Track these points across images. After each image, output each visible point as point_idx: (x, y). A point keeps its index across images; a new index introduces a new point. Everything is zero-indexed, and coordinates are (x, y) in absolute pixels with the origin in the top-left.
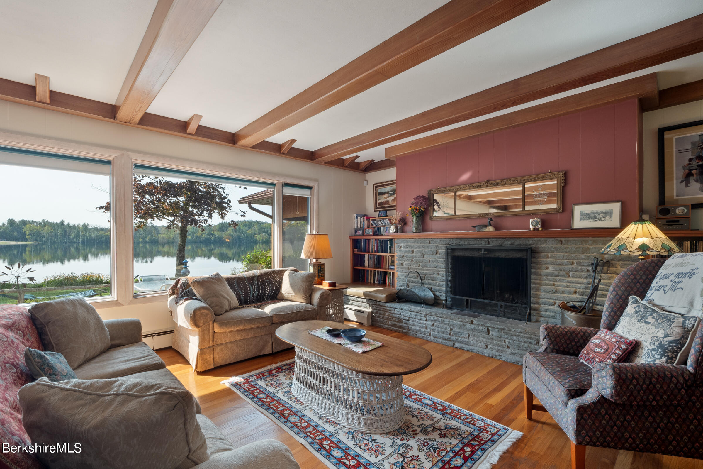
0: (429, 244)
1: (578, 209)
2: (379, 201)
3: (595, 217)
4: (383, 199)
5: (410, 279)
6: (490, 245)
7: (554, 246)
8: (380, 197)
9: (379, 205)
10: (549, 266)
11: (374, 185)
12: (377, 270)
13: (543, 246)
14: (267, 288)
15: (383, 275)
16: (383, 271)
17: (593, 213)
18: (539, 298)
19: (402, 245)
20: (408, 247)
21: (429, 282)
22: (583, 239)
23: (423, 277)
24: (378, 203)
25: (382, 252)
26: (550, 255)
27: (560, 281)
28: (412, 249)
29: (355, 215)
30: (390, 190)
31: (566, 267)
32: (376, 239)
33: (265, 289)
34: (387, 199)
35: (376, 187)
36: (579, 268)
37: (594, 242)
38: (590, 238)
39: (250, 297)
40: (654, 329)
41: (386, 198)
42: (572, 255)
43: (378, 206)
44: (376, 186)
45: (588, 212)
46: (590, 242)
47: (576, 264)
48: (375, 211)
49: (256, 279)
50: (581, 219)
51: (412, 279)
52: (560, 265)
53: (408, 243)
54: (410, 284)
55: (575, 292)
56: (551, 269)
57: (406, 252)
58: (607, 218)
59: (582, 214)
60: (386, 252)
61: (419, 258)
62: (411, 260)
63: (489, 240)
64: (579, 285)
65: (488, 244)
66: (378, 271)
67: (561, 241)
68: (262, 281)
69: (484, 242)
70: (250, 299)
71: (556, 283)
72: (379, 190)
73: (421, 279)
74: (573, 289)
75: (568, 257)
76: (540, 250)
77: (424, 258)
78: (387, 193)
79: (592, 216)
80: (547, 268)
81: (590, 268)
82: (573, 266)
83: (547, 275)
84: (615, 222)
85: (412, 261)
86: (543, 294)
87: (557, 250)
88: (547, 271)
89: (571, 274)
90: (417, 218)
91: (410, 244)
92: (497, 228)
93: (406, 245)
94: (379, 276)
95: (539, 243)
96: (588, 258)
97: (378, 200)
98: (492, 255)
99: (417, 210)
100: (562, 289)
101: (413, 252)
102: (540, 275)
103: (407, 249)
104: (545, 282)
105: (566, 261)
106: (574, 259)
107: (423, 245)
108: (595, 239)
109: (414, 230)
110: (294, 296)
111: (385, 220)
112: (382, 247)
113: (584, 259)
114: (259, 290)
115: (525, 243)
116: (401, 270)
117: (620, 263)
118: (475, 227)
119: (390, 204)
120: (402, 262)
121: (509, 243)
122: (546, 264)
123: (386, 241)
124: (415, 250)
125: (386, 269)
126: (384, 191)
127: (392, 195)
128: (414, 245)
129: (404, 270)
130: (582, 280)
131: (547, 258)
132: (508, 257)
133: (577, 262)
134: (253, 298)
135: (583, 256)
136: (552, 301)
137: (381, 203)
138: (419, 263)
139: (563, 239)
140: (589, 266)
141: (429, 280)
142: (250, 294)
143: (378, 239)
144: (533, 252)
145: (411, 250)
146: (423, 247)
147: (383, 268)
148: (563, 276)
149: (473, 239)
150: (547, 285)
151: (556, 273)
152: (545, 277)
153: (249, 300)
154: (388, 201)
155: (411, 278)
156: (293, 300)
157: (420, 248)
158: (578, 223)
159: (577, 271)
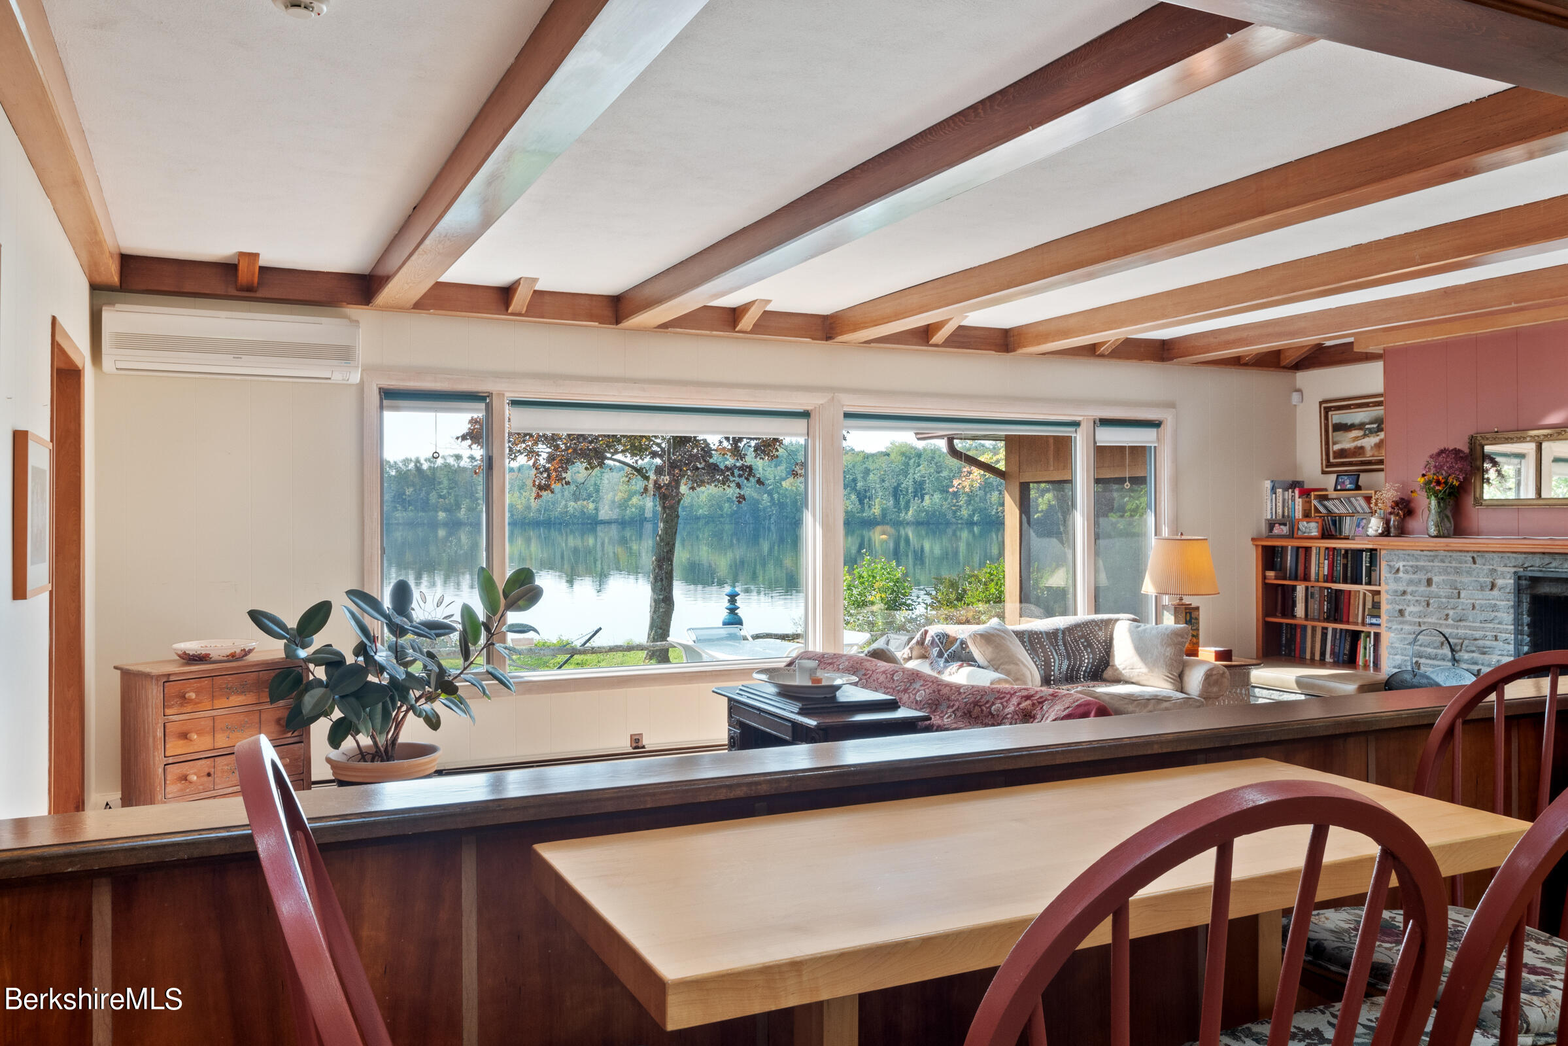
0: (1474, 566)
2: (1337, 447)
4: (1346, 441)
5: (1422, 649)
8: (1339, 435)
9: (1335, 458)
11: (1321, 403)
12: (1331, 626)
14: (1084, 656)
15: (1349, 639)
16: (1347, 631)
19: (1401, 564)
20: (1416, 570)
21: (1473, 658)
23: (1456, 644)
24: (1334, 452)
25: (1345, 582)
28: (1429, 575)
29: (1268, 484)
30: (1367, 420)
32: (1327, 548)
33: (1080, 659)
34: (1359, 443)
35: (1327, 410)
39: (1053, 671)
41: (1356, 439)
43: (1332, 460)
44: (1327, 407)
48: (1324, 472)
49: (1060, 635)
51: (1429, 650)
53: (1417, 560)
54: (1422, 661)
57: (1410, 582)
60: (1357, 580)
61: (1445, 597)
62: (1424, 604)
66: (1334, 630)
68: (1071, 640)
70: (1054, 675)
72: (1336, 417)
73: (1452, 650)
77: (1459, 597)
78: (1361, 426)
85: (1428, 605)
90: (1439, 503)
91: (1422, 563)
93: (1412, 567)
94: (1337, 642)
97: (1334, 443)
99: (1438, 483)
101: (1429, 582)
103: (1414, 576)
107: (1456, 568)
109: (1433, 531)
110: (1145, 674)
111: (1353, 500)
112: (1345, 566)
114: (1069, 659)
116: (1399, 627)
119: (1369, 455)
120: (1401, 607)
123: (1358, 553)
124: (1435, 579)
125: (1356, 624)
126: (1349, 422)
127: (1372, 432)
128: (1432, 567)
129: (1407, 628)
134: (1060, 673)
137: (1342, 453)
138: (1446, 612)
141: (1473, 652)
142: (1054, 666)
143: (1334, 549)
145: (1424, 577)
146: (1458, 572)
147: (1348, 622)
153: (1052, 678)
154: (1362, 448)
155: (1425, 646)
156: (1142, 683)
157: (1449, 574)
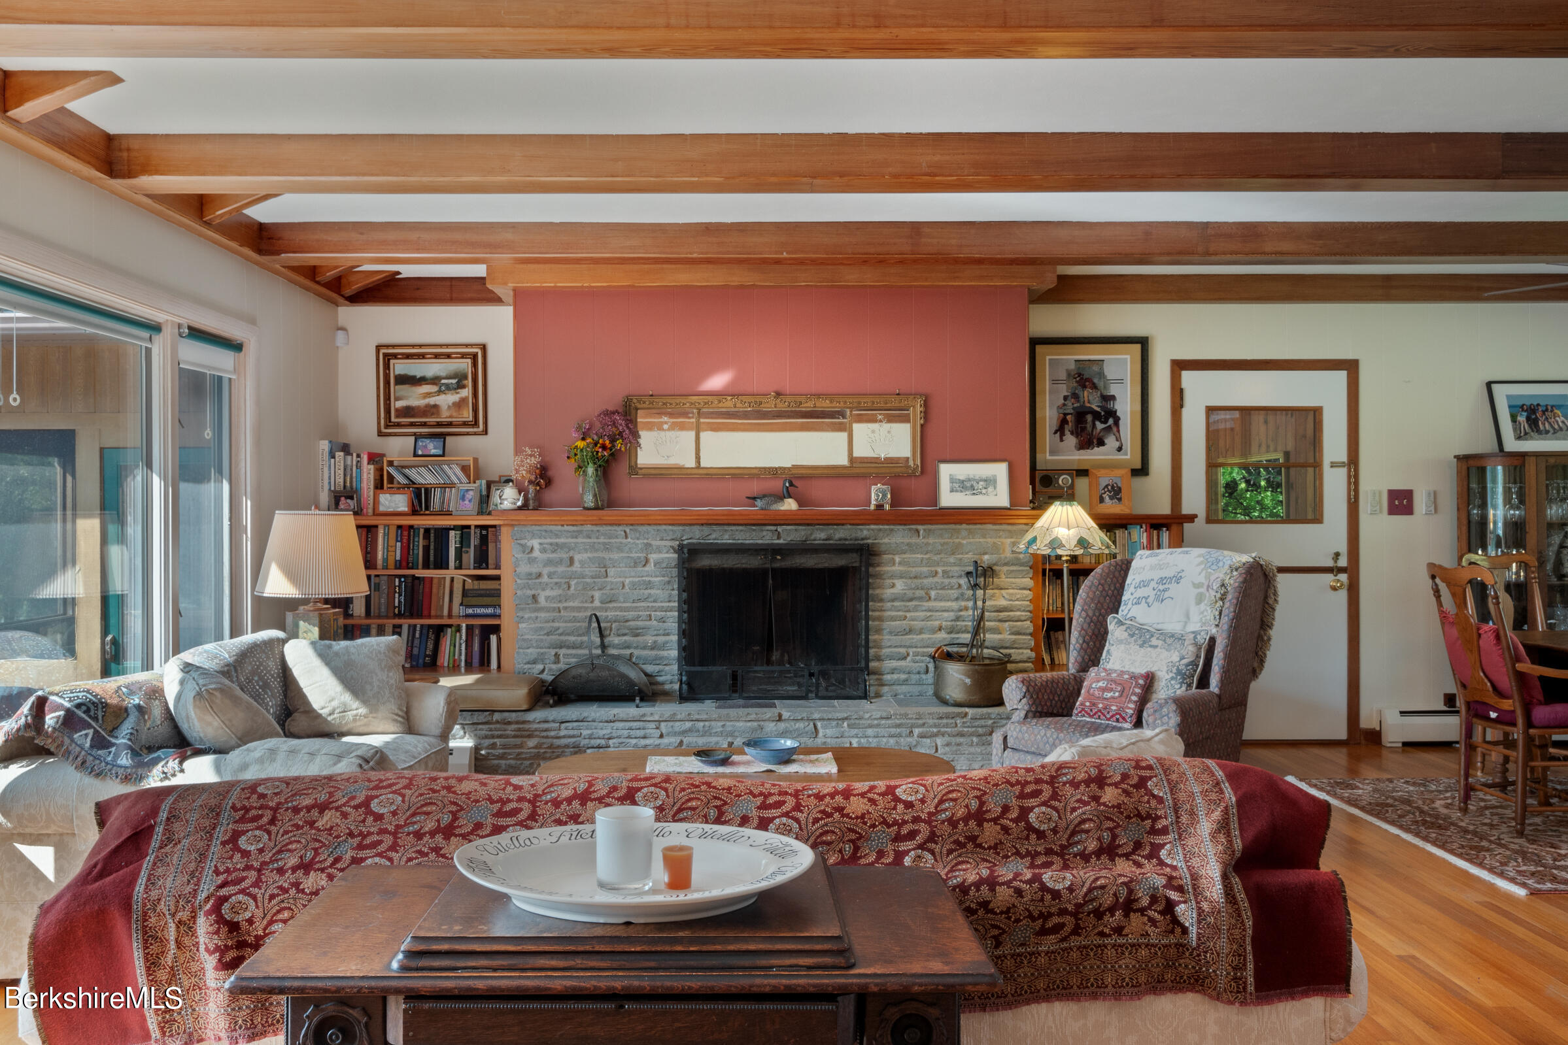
0: (624, 541)
1: (947, 471)
2: (400, 404)
3: (972, 488)
4: (414, 397)
5: (563, 638)
6: (781, 541)
7: (906, 540)
8: (403, 390)
9: (397, 416)
10: (895, 581)
11: (378, 348)
12: (419, 622)
13: (886, 540)
15: (432, 636)
16: (430, 626)
17: (969, 480)
18: (880, 647)
19: (535, 543)
20: (556, 547)
21: (625, 641)
22: (953, 526)
23: (605, 628)
24: (397, 410)
25: (426, 566)
26: (897, 559)
27: (916, 609)
28: (571, 553)
29: (324, 445)
30: (443, 374)
31: (926, 581)
32: (399, 527)
34: (432, 401)
35: (388, 358)
36: (947, 581)
37: (970, 532)
38: (964, 526)
40: (1165, 654)
41: (428, 395)
42: (936, 558)
43: (393, 419)
44: (386, 355)
45: (962, 478)
46: (964, 533)
47: (940, 574)
48: (380, 434)
50: (952, 491)
51: (572, 639)
52: (915, 577)
53: (557, 536)
54: (562, 652)
55: (940, 629)
56: (900, 586)
57: (549, 562)
58: (990, 489)
59: (952, 480)
60: (442, 564)
61: (592, 577)
62: (566, 586)
63: (780, 529)
64: (946, 614)
65: (779, 538)
66: (422, 626)
67: (918, 531)
69: (770, 534)
71: (908, 615)
72: (400, 367)
73: (602, 636)
74: (937, 623)
75: (930, 563)
76: (883, 548)
77: (607, 576)
78: (435, 380)
79: (968, 485)
80: (893, 586)
81: (963, 581)
82: (936, 579)
83: (893, 600)
84: (999, 497)
85: (569, 587)
86: (886, 639)
87: (912, 548)
88: (892, 591)
89: (933, 593)
90: (597, 470)
91: (562, 540)
92: (801, 503)
93: (551, 544)
94: (417, 642)
95: (881, 534)
96: (960, 563)
97: (397, 399)
98: (780, 563)
99: (604, 447)
100: (917, 624)
101: (572, 560)
102: (881, 600)
103: (554, 555)
104: (889, 613)
105: (925, 569)
106: (938, 565)
107: (604, 544)
108: (971, 527)
109: (589, 500)
111: (445, 467)
112: (426, 549)
113: (955, 564)
115: (854, 535)
116: (533, 615)
117: (1005, 568)
118: (754, 498)
119: (444, 416)
120: (533, 592)
121: (823, 535)
122: (892, 577)
123: (443, 533)
124: (577, 557)
125: (441, 617)
126: (419, 375)
127: (448, 388)
128: (576, 543)
129: (543, 615)
130: (949, 604)
131: (894, 564)
132: (820, 566)
133: (944, 572)
135: (952, 560)
136: (903, 650)
137: (408, 411)
138: (590, 593)
139: (920, 527)
140: (960, 576)
141: (624, 635)
143: (411, 527)
144: (868, 553)
145: (565, 556)
146: (607, 548)
147: (429, 617)
148: (920, 599)
149: (740, 528)
150: (893, 619)
151: (910, 593)
152: (889, 604)
154: (436, 406)
155: (568, 634)
157: (596, 551)
158: (948, 499)
159: (943, 588)
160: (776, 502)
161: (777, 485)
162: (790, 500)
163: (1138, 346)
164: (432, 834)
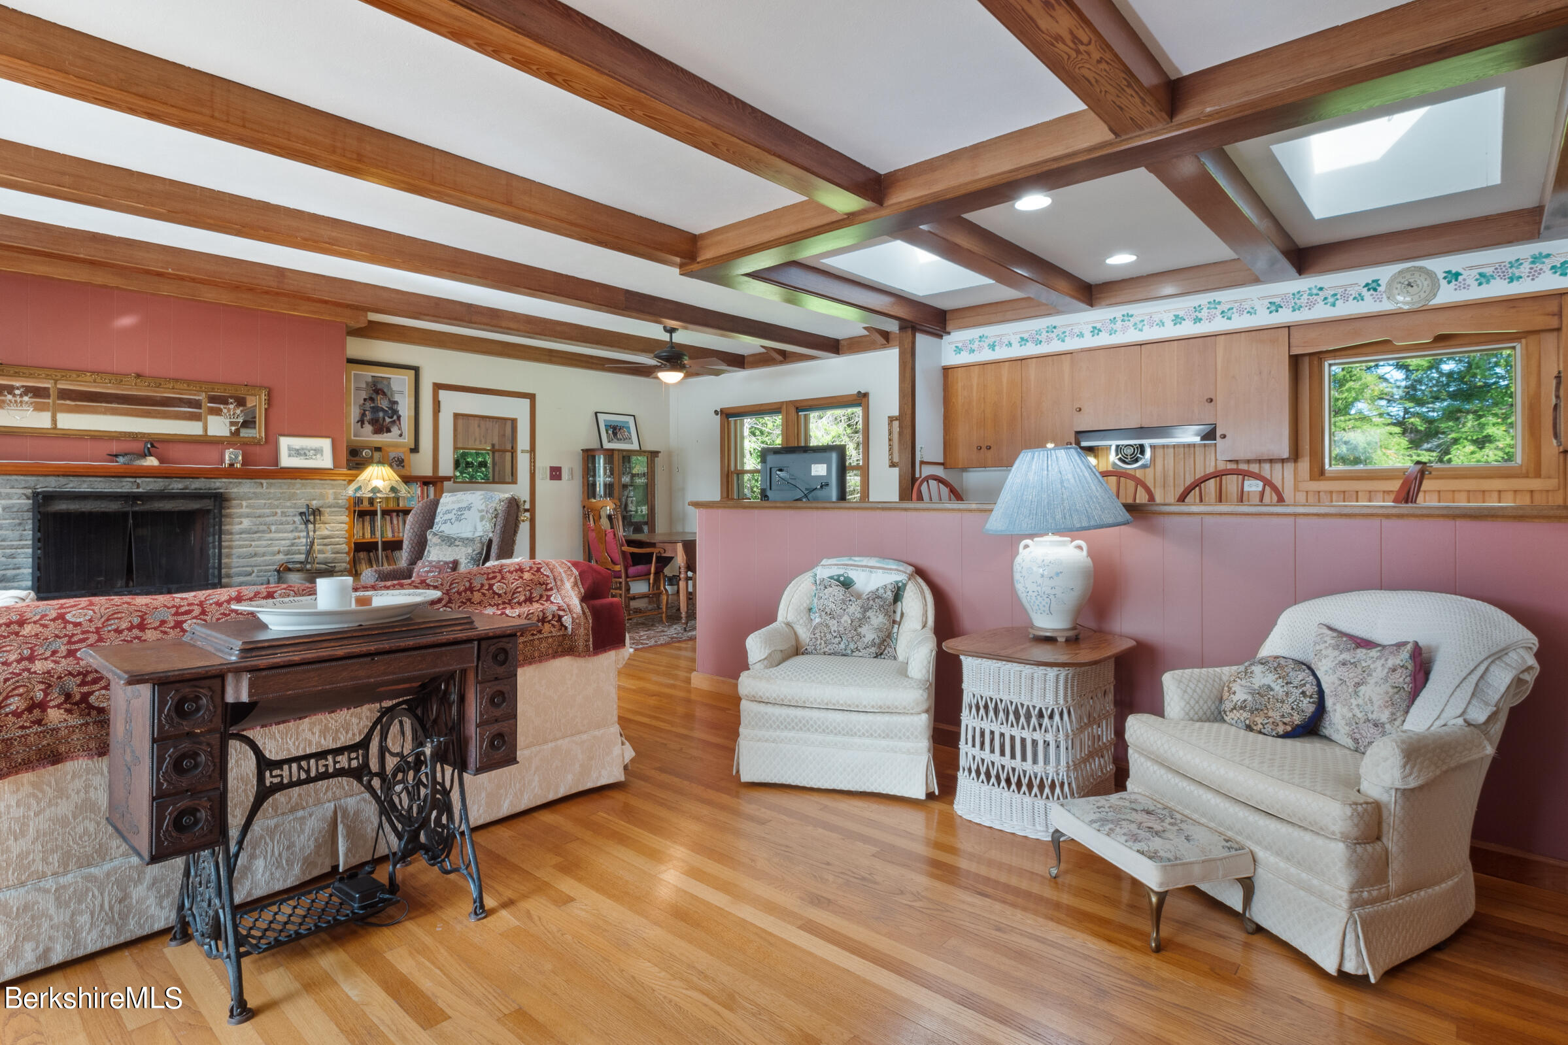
1: (285, 443)
3: (305, 454)
6: (140, 490)
7: (252, 491)
10: (243, 520)
13: (235, 490)
17: (303, 449)
18: (230, 568)
22: (289, 481)
26: (244, 503)
27: (259, 539)
31: (267, 519)
36: (284, 519)
37: (303, 485)
38: (298, 481)
40: (464, 549)
42: (276, 503)
45: (297, 447)
46: (298, 486)
47: (279, 514)
50: (290, 456)
52: (259, 517)
55: (279, 552)
56: (246, 523)
58: (318, 456)
59: (290, 449)
63: (139, 480)
64: (283, 542)
65: (138, 487)
67: (262, 484)
69: (130, 484)
71: (253, 543)
74: (276, 549)
75: (271, 506)
76: (233, 496)
79: (302, 452)
80: (241, 523)
81: (298, 519)
82: (275, 518)
83: (241, 533)
84: (325, 461)
86: (235, 561)
87: (256, 496)
88: (240, 526)
89: (273, 528)
92: (161, 461)
95: (231, 486)
96: (295, 506)
98: (140, 507)
100: (261, 550)
102: (231, 534)
104: (237, 543)
105: (268, 511)
106: (278, 508)
108: (304, 481)
113: (291, 507)
115: (208, 486)
117: (328, 510)
118: (116, 456)
121: (180, 486)
122: (241, 516)
130: (286, 535)
131: (242, 507)
132: (177, 509)
133: (282, 512)
135: (288, 504)
136: (249, 569)
139: (263, 481)
140: (295, 515)
144: (220, 500)
148: (263, 532)
149: (99, 479)
150: (241, 547)
151: (255, 528)
152: (238, 536)
158: (286, 461)
159: (282, 524)
160: (138, 459)
161: (137, 446)
162: (152, 458)
163: (413, 372)
164: (130, 629)
